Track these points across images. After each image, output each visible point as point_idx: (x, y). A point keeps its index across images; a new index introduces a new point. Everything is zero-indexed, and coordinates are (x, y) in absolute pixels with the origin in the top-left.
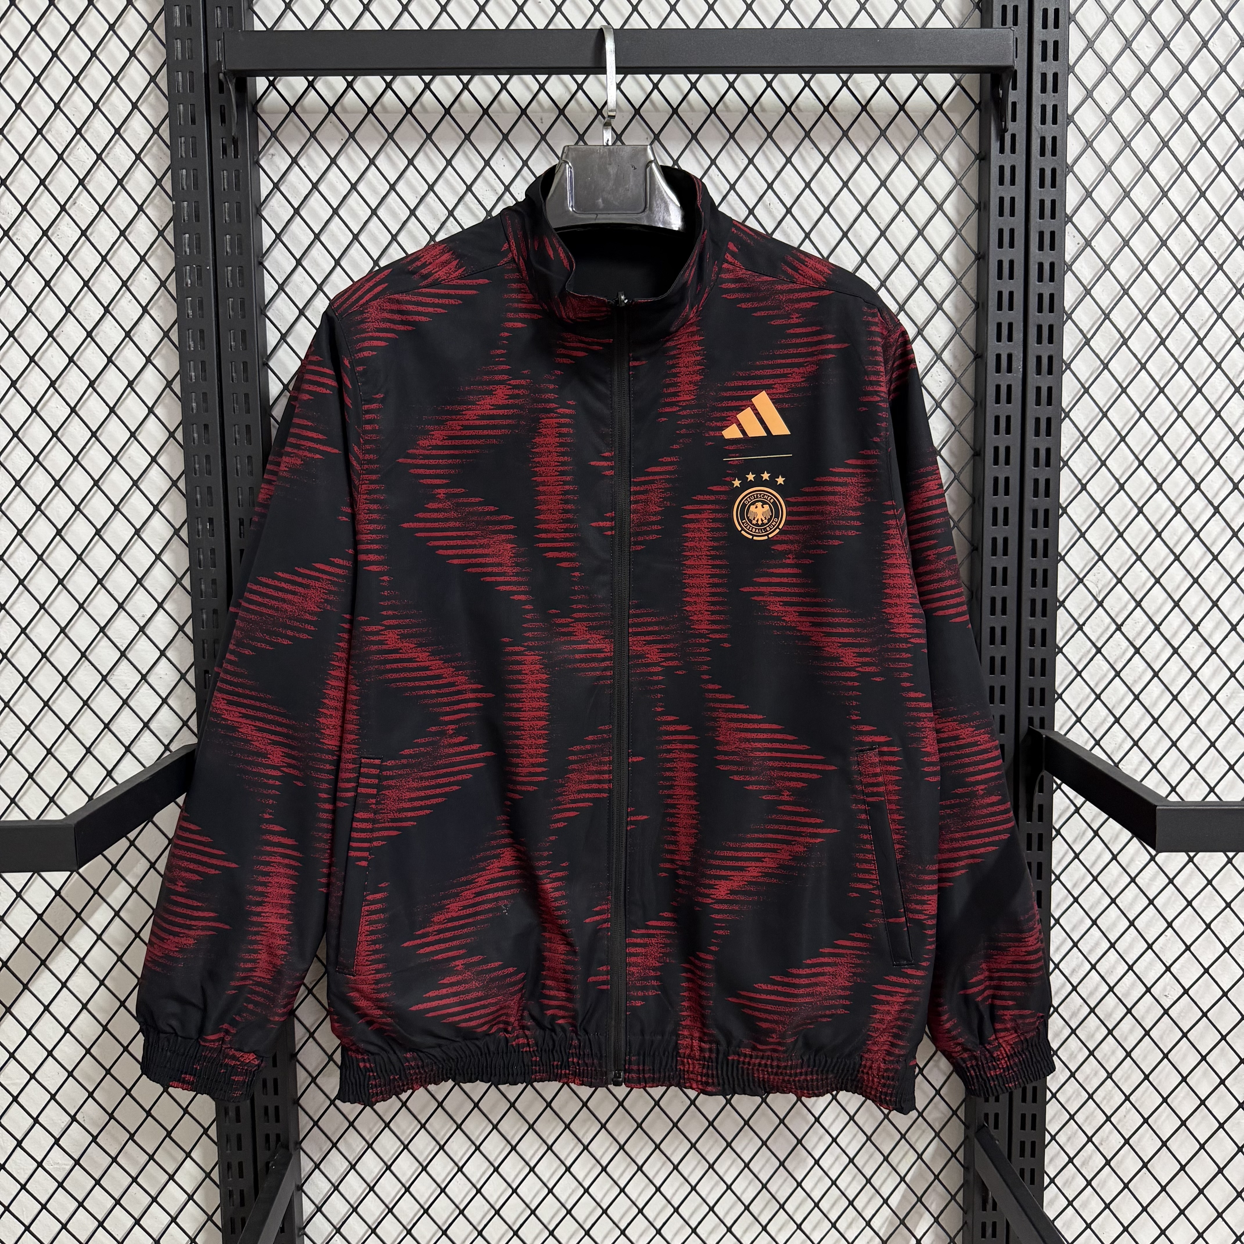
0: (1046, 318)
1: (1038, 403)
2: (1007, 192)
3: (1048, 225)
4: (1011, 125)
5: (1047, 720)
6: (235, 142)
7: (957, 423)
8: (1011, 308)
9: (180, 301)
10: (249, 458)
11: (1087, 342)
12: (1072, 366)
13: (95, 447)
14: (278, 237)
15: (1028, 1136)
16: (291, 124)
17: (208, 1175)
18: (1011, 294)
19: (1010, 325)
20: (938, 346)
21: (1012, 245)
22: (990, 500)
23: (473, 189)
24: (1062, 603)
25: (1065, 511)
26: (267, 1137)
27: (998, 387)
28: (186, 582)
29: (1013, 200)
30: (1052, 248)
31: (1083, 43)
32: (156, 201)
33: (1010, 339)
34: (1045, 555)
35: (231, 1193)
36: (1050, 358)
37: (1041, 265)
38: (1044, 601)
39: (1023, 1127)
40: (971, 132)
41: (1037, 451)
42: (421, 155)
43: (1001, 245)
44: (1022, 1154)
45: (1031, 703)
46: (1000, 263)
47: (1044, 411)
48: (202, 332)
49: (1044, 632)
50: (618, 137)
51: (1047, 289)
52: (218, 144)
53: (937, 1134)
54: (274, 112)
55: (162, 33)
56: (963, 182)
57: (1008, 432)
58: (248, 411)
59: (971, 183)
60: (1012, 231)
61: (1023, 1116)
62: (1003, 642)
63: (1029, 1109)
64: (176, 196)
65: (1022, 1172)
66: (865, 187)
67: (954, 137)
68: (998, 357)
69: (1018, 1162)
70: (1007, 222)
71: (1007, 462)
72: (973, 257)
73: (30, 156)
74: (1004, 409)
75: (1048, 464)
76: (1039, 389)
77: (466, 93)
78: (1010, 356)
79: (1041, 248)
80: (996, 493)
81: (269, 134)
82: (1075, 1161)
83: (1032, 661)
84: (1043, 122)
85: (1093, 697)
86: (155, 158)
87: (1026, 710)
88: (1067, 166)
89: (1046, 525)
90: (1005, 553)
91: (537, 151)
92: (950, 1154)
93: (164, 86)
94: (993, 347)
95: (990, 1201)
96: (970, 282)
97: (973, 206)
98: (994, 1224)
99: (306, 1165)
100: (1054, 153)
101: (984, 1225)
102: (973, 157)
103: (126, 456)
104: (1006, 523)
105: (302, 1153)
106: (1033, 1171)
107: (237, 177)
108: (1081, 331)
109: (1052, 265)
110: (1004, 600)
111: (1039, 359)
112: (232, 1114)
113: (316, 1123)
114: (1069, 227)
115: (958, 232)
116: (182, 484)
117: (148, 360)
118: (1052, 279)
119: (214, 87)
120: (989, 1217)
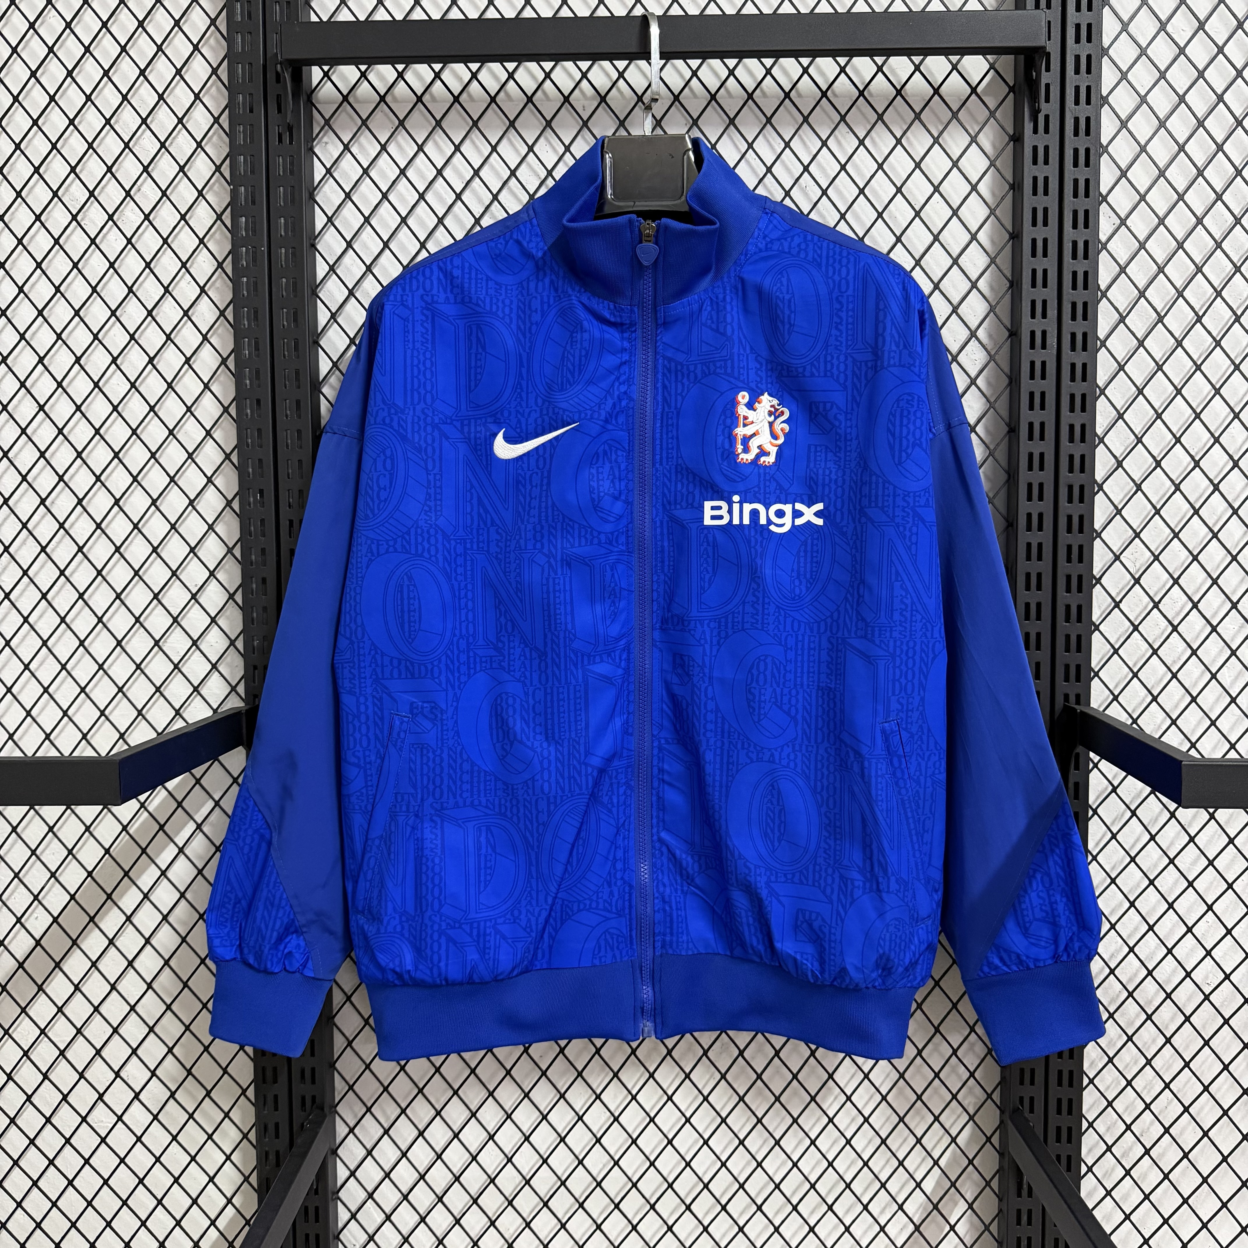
0: (1080, 295)
1: (1073, 379)
2: (1041, 171)
3: (1082, 204)
4: (1043, 105)
5: (1084, 696)
6: (290, 129)
7: (992, 400)
8: (1045, 285)
9: (235, 281)
10: (299, 432)
11: (1122, 319)
12: (1108, 343)
13: (153, 422)
14: (330, 220)
15: (1064, 1121)
16: (344, 114)
17: (245, 1136)
18: (1045, 271)
19: (1044, 302)
20: (973, 325)
21: (1045, 224)
22: (1024, 476)
23: (517, 174)
24: (1099, 581)
25: (1101, 488)
26: (303, 1098)
27: (1032, 363)
28: (237, 552)
29: (1046, 179)
30: (1086, 226)
31: (1118, 27)
32: (216, 188)
33: (1044, 316)
34: (1081, 531)
35: (267, 1153)
36: (1085, 335)
37: (1075, 244)
38: (1080, 577)
39: (1059, 1112)
40: (1006, 114)
41: (1072, 427)
42: (467, 142)
43: (1034, 224)
44: (1058, 1140)
45: (1067, 679)
46: (1034, 241)
47: (1079, 388)
48: (256, 312)
49: (1079, 607)
50: (658, 123)
51: (1081, 267)
52: (274, 132)
53: (971, 1118)
54: (329, 102)
55: (224, 29)
56: (998, 163)
57: (1043, 407)
58: (299, 387)
59: (1006, 163)
60: (1046, 210)
61: (1059, 1101)
62: (1039, 618)
63: (1064, 1093)
64: (234, 182)
65: (1058, 1157)
66: (900, 170)
67: (988, 120)
68: (1033, 333)
69: (1054, 1148)
70: (1041, 201)
71: (1042, 438)
72: (1007, 236)
73: (98, 146)
74: (1038, 385)
75: (1083, 440)
76: (1073, 366)
77: (511, 82)
78: (1044, 333)
79: (1075, 226)
80: (1030, 468)
81: (323, 122)
82: (1113, 1149)
83: (1068, 637)
84: (1077, 102)
85: (1131, 675)
86: (215, 146)
87: (1062, 686)
88: (1101, 145)
89: (1081, 501)
90: (1040, 529)
91: (579, 137)
92: (985, 1139)
93: (225, 78)
94: (1027, 324)
95: (1025, 1186)
96: (1005, 260)
97: (1007, 187)
98: (1030, 1212)
99: (341, 1130)
100: (1088, 133)
101: (1019, 1212)
102: (1007, 139)
103: (182, 431)
104: (1041, 498)
105: (337, 1118)
106: (1069, 1158)
107: (292, 164)
108: (1116, 309)
109: (1086, 243)
110: (1039, 575)
111: (1073, 335)
112: (269, 1074)
113: (351, 1088)
114: (1104, 207)
115: (992, 212)
116: (234, 458)
117: (205, 338)
118: (1086, 257)
119: (271, 76)
120: (1024, 1204)
